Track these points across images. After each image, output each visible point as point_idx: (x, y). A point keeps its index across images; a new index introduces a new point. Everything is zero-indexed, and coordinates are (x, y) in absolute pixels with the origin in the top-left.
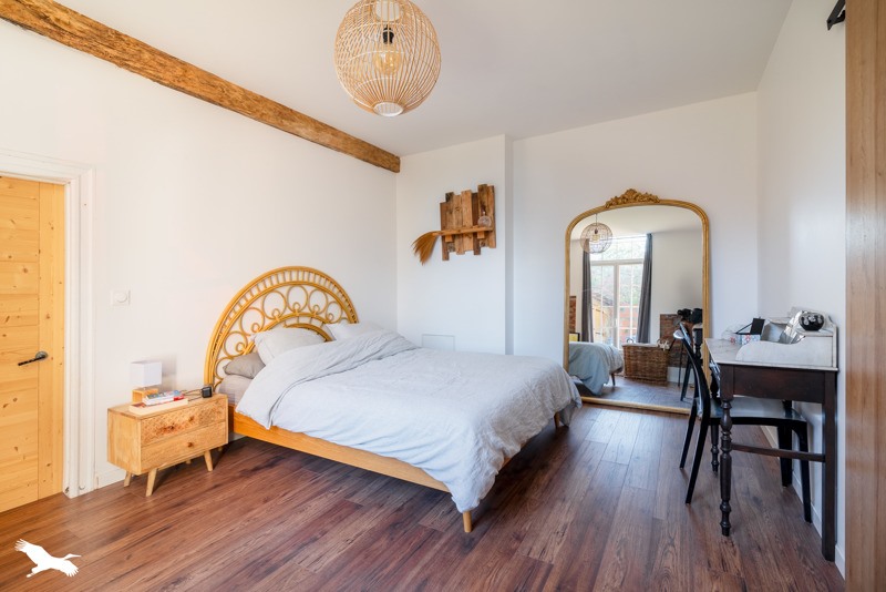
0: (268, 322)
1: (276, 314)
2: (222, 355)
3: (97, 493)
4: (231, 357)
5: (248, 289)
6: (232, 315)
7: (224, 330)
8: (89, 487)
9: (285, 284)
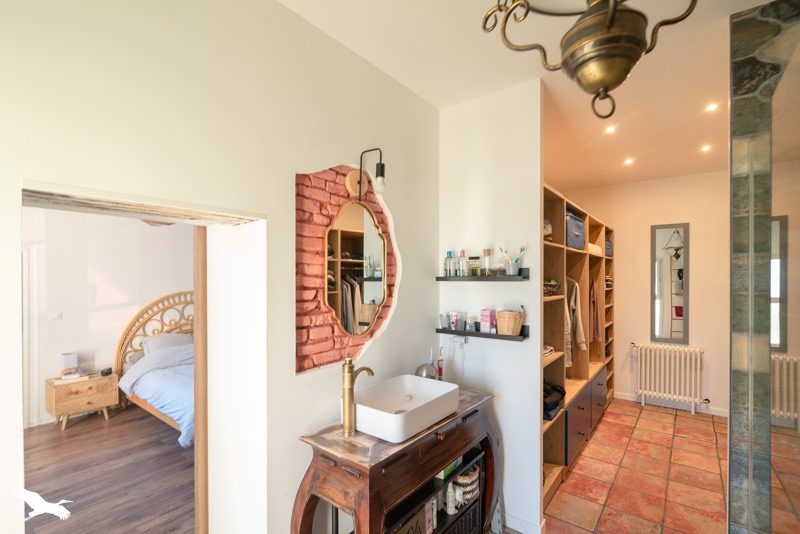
0: (166, 328)
1: (173, 323)
2: (129, 349)
3: (40, 427)
4: (136, 351)
5: (150, 308)
6: (137, 324)
7: (131, 334)
8: (35, 425)
9: (180, 303)
